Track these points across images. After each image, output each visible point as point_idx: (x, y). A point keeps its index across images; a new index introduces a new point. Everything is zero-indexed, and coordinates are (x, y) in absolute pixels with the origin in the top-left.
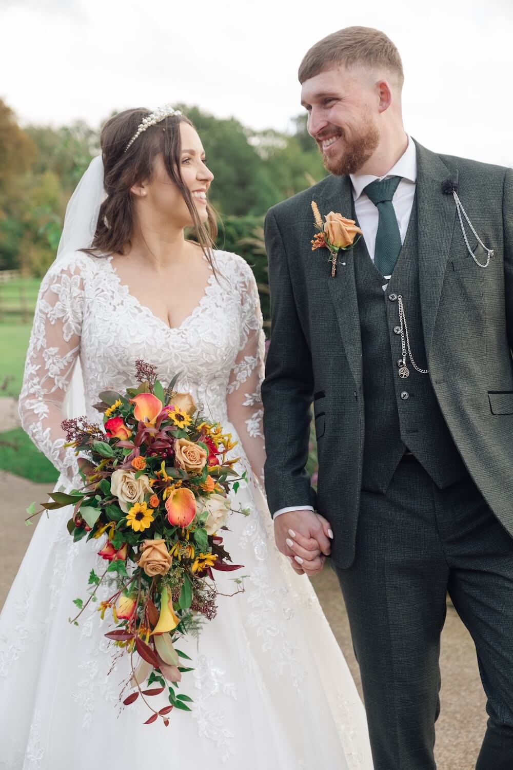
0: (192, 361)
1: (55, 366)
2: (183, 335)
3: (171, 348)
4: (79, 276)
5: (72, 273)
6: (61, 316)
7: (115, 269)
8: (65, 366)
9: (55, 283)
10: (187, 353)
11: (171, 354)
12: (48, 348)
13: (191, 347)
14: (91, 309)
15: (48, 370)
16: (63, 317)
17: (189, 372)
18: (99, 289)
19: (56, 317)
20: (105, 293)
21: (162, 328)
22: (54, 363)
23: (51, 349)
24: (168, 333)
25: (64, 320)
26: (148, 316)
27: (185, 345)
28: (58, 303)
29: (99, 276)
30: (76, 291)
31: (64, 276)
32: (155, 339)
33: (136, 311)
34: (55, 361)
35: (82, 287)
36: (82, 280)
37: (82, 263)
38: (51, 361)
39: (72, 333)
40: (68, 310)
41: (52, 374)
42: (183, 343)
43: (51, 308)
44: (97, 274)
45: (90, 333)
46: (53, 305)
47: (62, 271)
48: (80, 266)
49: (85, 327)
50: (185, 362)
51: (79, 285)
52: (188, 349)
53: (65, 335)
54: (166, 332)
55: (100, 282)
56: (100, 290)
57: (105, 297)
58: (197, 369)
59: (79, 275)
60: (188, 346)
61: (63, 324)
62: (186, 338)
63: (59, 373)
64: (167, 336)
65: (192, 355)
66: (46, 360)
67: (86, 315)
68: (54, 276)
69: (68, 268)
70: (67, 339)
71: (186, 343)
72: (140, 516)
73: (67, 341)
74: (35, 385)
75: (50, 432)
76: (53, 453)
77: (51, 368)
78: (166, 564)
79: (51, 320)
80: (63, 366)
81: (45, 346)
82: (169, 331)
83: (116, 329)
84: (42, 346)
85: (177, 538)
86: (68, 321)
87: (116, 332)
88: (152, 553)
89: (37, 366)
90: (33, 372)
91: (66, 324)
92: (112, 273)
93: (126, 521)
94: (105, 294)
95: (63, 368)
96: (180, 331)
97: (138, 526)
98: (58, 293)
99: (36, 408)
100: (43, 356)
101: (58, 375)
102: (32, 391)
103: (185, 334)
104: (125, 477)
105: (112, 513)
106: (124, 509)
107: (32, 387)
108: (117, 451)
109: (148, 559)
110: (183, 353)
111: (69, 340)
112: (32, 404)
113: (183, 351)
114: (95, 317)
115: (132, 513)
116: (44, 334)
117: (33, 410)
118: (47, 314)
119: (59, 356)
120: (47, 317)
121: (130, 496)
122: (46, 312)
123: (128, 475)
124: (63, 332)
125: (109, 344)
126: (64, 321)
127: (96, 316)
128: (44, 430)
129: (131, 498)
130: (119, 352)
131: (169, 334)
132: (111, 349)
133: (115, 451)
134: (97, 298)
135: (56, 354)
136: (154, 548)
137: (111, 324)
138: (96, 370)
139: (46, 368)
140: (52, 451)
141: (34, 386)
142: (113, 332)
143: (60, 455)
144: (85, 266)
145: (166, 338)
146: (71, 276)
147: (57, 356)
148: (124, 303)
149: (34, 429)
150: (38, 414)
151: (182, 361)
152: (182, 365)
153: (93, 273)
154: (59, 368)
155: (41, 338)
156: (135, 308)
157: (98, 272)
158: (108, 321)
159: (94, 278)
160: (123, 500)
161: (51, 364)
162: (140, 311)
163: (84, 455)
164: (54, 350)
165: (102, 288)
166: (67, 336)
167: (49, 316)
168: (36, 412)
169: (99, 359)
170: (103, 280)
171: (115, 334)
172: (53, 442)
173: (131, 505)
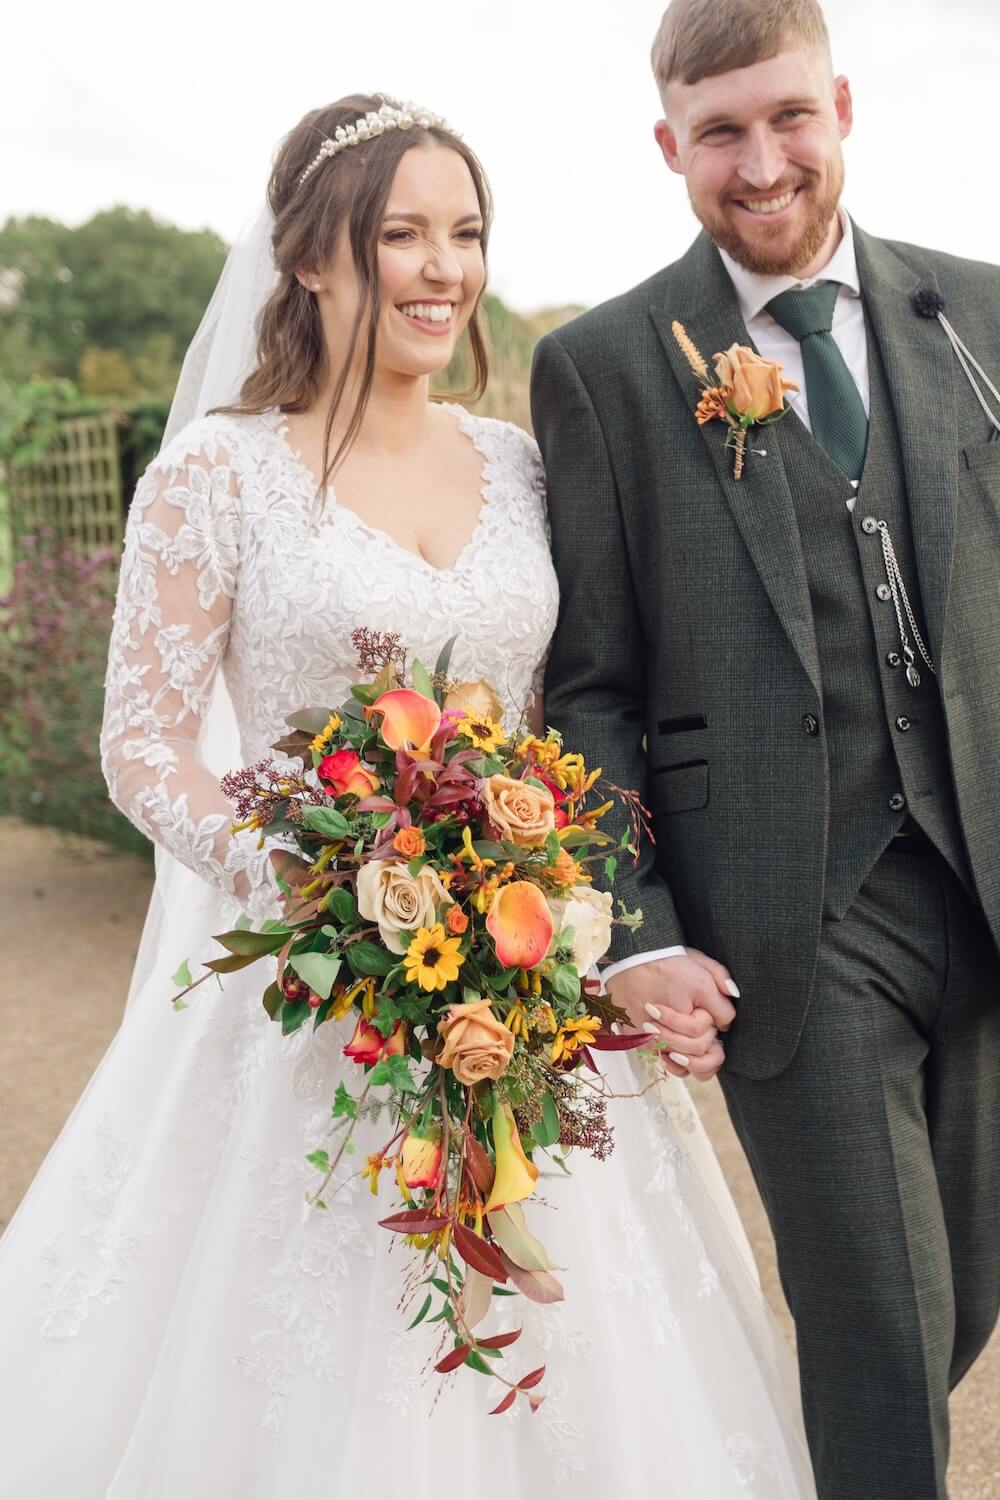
0: (487, 637)
1: (182, 665)
2: (466, 584)
3: (445, 610)
4: (226, 467)
5: (212, 461)
6: (192, 554)
7: (299, 453)
8: (203, 664)
9: (174, 485)
10: (476, 621)
11: (446, 622)
12: (165, 625)
13: (484, 606)
14: (260, 538)
15: (169, 674)
16: (198, 557)
17: (480, 660)
18: (273, 492)
19: (180, 558)
20: (290, 500)
21: (422, 570)
22: (180, 659)
23: (173, 628)
24: (434, 580)
25: (200, 563)
26: (388, 546)
27: (473, 603)
28: (185, 527)
29: (269, 466)
30: (223, 500)
31: (194, 468)
32: (412, 593)
33: (364, 537)
34: (182, 653)
35: (236, 492)
36: (234, 474)
37: (228, 438)
38: (173, 654)
39: (217, 592)
40: (208, 540)
41: (176, 681)
42: (467, 598)
43: (167, 540)
44: (264, 462)
45: (264, 588)
46: (172, 532)
47: (189, 458)
48: (227, 445)
49: (249, 577)
50: (474, 640)
51: (227, 486)
52: (478, 612)
53: (201, 596)
54: (430, 577)
55: (273, 479)
56: (276, 497)
57: (289, 508)
58: (494, 654)
59: (228, 465)
60: (477, 605)
61: (199, 572)
62: (472, 589)
63: (192, 678)
64: (435, 585)
65: (487, 622)
66: (162, 652)
67: (250, 551)
68: (170, 469)
69: (202, 450)
70: (207, 605)
71: (473, 598)
72: (431, 957)
73: (208, 609)
74: (141, 708)
75: (188, 802)
76: (198, 846)
77: (174, 669)
78: (503, 1052)
79: (168, 565)
80: (199, 664)
81: (158, 623)
82: (435, 575)
83: (329, 574)
84: (151, 624)
85: (512, 992)
86: (210, 565)
87: (329, 580)
88: (468, 1033)
89: (141, 668)
90: (134, 680)
91: (205, 573)
92: (292, 460)
93: (404, 972)
94: (290, 504)
95: (200, 668)
96: (459, 575)
97: (432, 979)
98: (183, 505)
99: (149, 755)
100: (156, 643)
101: (189, 685)
102: (135, 721)
103: (468, 580)
104: (387, 875)
105: (366, 959)
106: (394, 946)
107: (134, 713)
108: (359, 820)
109: (461, 1047)
110: (468, 620)
111: (212, 608)
112: (137, 749)
113: (468, 615)
114: (273, 552)
115: (415, 953)
116: (156, 596)
117: (142, 760)
118: (159, 553)
119: (191, 644)
120: (159, 560)
121: (404, 915)
122: (157, 548)
123: (392, 870)
124: (199, 591)
125: (316, 607)
126: (199, 567)
127: (276, 550)
128: (173, 800)
129: (405, 920)
130: (341, 623)
131: (438, 581)
132: (323, 617)
133: (353, 823)
134: (271, 511)
135: (183, 638)
136: (472, 1022)
137: (315, 564)
138: (278, 667)
139: (163, 671)
140: (196, 842)
141: (139, 712)
142: (323, 580)
143: (215, 849)
144: (236, 446)
145: (433, 590)
146: (209, 467)
147: (186, 643)
148: (334, 520)
149: (148, 799)
150: (155, 767)
151: (467, 637)
152: (468, 646)
153: (256, 462)
154: (192, 667)
155: (148, 606)
156: (359, 531)
157: (264, 458)
158: (308, 557)
159: (259, 472)
160: (388, 927)
161: (174, 661)
162: (371, 537)
163: (281, 841)
164: (179, 630)
165: (280, 491)
166: (206, 598)
167: (164, 556)
168: (150, 763)
169: (288, 642)
170: (279, 474)
171: (328, 585)
172: (196, 823)
173: (408, 937)
